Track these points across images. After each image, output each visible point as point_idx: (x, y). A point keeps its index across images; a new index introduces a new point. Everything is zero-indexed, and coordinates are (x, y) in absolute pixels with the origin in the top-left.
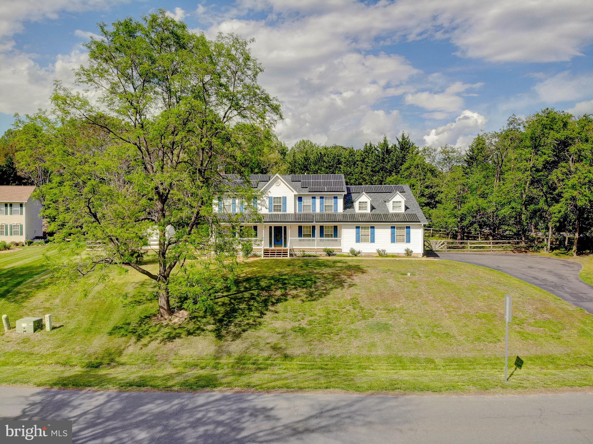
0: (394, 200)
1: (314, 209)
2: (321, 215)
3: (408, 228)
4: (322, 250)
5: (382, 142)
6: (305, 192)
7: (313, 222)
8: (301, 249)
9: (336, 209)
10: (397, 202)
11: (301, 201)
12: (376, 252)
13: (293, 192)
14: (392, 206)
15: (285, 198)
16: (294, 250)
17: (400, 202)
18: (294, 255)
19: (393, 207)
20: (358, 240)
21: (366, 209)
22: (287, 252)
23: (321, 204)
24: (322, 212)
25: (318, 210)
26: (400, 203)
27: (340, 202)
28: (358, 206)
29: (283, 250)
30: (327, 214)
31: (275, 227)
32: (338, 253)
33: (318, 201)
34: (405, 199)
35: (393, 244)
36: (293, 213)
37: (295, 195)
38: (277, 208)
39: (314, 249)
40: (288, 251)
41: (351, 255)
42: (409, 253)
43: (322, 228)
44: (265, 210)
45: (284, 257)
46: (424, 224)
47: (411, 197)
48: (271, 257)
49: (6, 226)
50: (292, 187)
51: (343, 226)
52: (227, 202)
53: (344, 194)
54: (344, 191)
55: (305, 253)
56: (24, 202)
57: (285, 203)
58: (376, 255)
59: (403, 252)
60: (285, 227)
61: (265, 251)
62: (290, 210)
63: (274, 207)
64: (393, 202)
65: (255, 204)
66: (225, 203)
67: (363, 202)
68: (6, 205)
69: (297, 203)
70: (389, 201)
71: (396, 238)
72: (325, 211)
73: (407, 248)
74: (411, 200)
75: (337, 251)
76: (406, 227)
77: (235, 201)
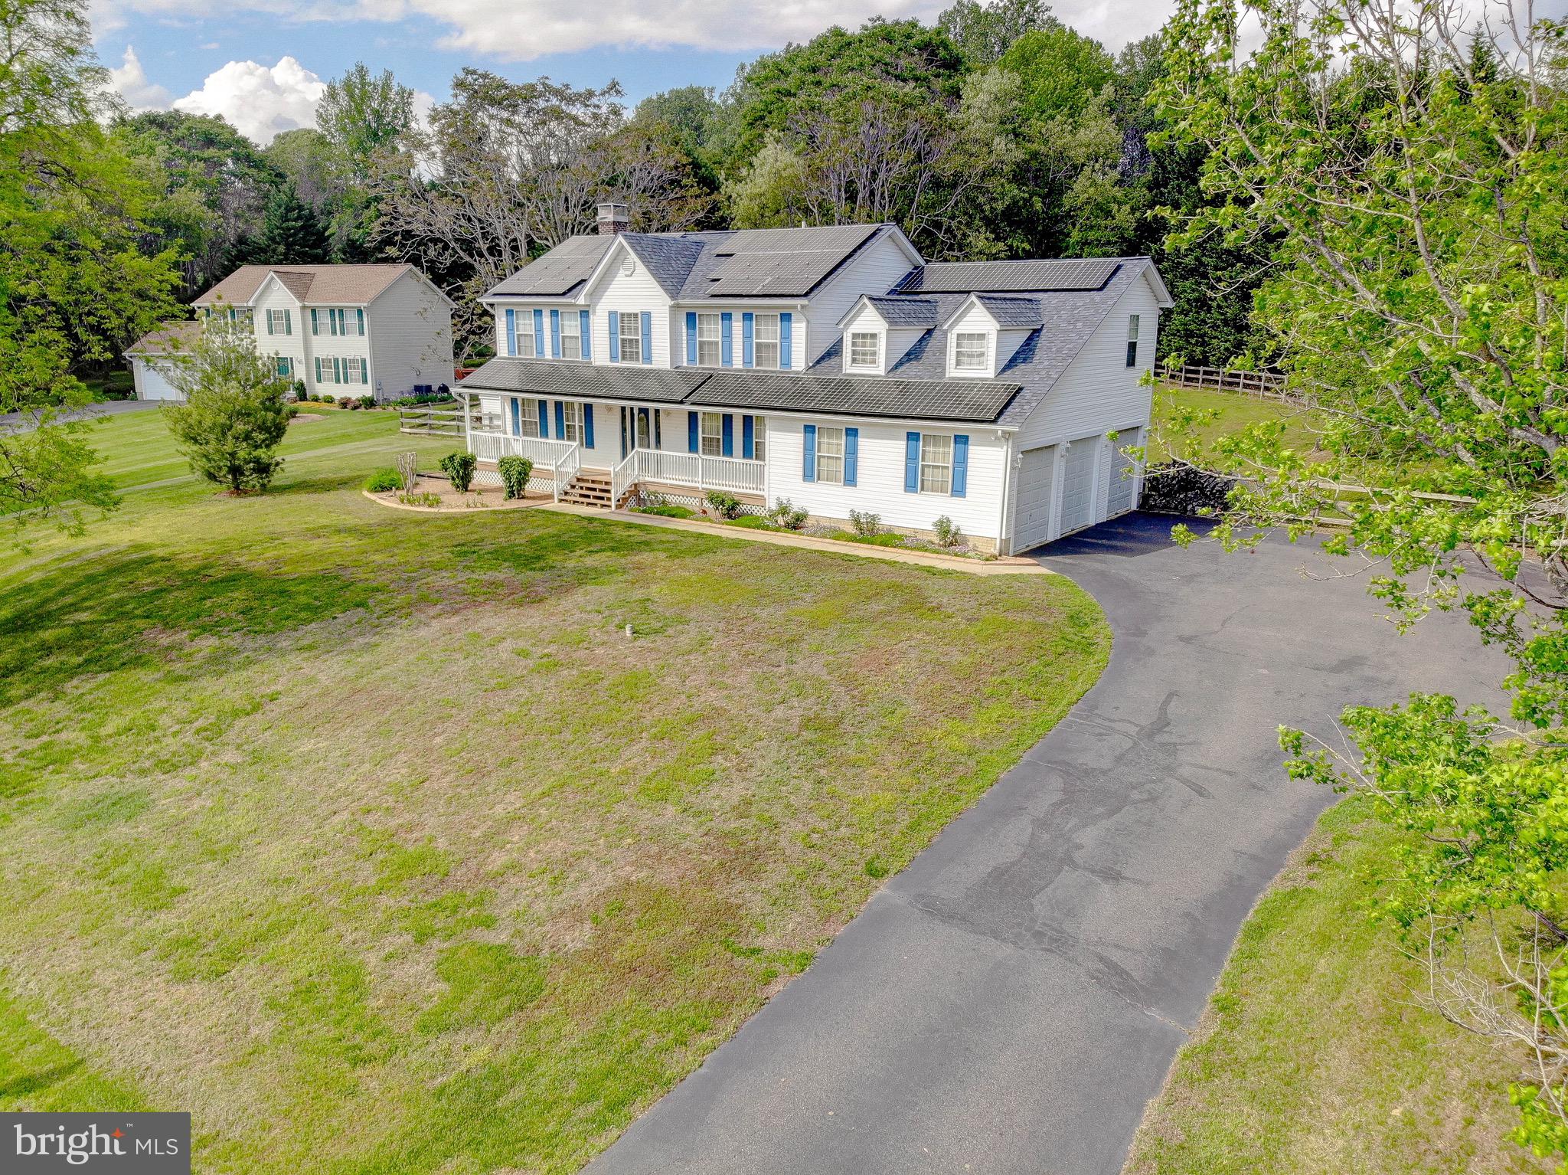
0: (963, 328)
1: (728, 357)
3: (962, 440)
8: (666, 485)
9: (786, 359)
10: (971, 336)
11: (694, 328)
12: (846, 516)
13: (663, 295)
14: (955, 350)
15: (647, 316)
16: (649, 488)
17: (982, 336)
19: (959, 355)
20: (809, 475)
21: (874, 362)
23: (747, 337)
24: (748, 367)
25: (738, 363)
26: (981, 343)
27: (799, 333)
28: (850, 348)
32: (757, 511)
33: (737, 326)
34: (999, 327)
35: (912, 497)
36: (671, 368)
37: (675, 308)
38: (629, 349)
39: (697, 490)
40: (616, 490)
42: (950, 539)
43: (749, 419)
44: (601, 355)
45: (603, 506)
46: (1004, 432)
47: (1097, 311)
48: (575, 502)
49: (336, 360)
50: (662, 282)
51: (767, 422)
52: (526, 325)
53: (803, 307)
54: (806, 295)
55: (669, 498)
56: (363, 305)
57: (647, 334)
58: (851, 530)
59: (931, 528)
60: (657, 411)
61: (574, 482)
62: (661, 358)
63: (623, 347)
64: (959, 336)
65: (586, 330)
66: (521, 327)
67: (864, 336)
68: (332, 311)
69: (685, 335)
70: (945, 333)
71: (923, 474)
72: (758, 365)
73: (946, 514)
74: (1079, 325)
75: (749, 501)
76: (957, 437)
77: (541, 322)
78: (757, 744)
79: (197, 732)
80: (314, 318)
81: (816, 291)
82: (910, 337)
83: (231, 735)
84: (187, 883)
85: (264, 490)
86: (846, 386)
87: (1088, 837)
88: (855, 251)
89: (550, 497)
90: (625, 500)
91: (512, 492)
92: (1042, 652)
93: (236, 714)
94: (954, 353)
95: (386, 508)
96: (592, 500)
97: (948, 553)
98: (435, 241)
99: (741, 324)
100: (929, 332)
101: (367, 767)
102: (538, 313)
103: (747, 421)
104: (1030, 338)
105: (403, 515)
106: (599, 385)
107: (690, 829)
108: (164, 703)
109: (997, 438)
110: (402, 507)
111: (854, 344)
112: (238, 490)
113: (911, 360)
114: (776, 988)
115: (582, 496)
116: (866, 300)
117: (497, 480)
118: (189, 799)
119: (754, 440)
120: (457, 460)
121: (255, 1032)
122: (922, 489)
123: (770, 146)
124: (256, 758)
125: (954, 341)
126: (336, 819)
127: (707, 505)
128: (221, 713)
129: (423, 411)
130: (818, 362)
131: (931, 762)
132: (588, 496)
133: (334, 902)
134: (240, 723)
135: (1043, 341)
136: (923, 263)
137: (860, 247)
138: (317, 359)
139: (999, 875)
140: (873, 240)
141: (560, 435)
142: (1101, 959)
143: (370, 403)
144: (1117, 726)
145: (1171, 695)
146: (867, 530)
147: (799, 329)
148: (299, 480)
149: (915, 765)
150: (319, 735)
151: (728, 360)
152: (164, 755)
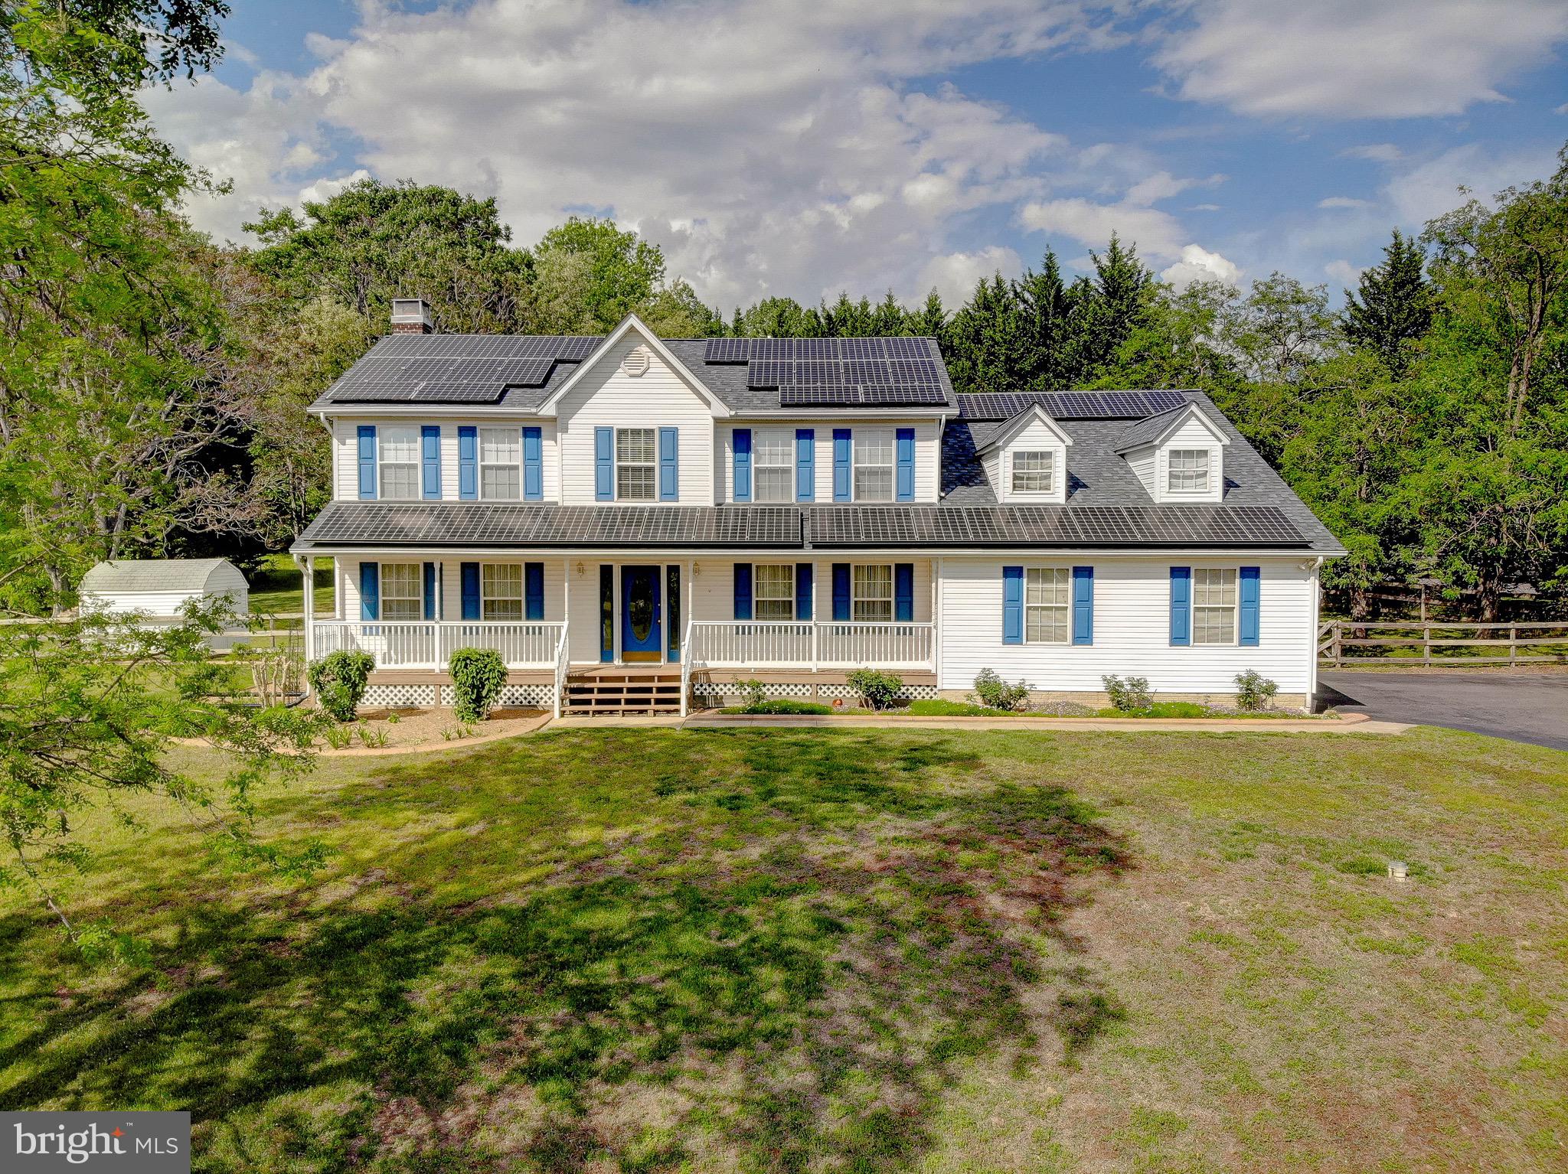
0: (1178, 442)
1: (807, 487)
2: (840, 516)
3: (1250, 573)
4: (844, 680)
5: (1039, 271)
6: (767, 407)
7: (801, 547)
8: (746, 671)
9: (907, 488)
10: (1189, 454)
11: (748, 450)
13: (708, 404)
14: (1167, 470)
15: (670, 435)
16: (714, 678)
17: (1203, 453)
18: (711, 702)
19: (1172, 476)
20: (1012, 635)
21: (1047, 488)
22: (676, 690)
23: (841, 461)
24: (841, 501)
25: (823, 493)
26: (1202, 461)
27: (928, 455)
28: (1010, 472)
29: (661, 679)
30: (865, 512)
31: (626, 570)
32: (918, 694)
33: (824, 449)
34: (1227, 442)
35: (1181, 651)
36: (711, 504)
37: (718, 421)
38: (636, 481)
39: (807, 672)
40: (684, 686)
41: (979, 702)
42: (1256, 694)
43: (841, 573)
44: (575, 491)
45: (658, 712)
46: (1325, 559)
48: (595, 712)
51: (939, 566)
52: (402, 449)
57: (671, 460)
58: (1108, 704)
60: (673, 570)
61: (573, 683)
62: (698, 492)
63: (622, 478)
64: (1172, 454)
65: (534, 460)
66: (390, 453)
67: (1034, 455)
69: (730, 460)
71: (1195, 621)
72: (857, 497)
75: (915, 681)
76: (1242, 569)
77: (437, 449)
91: (478, 710)
94: (1166, 474)
96: (628, 706)
99: (830, 444)
102: (432, 430)
109: (1300, 568)
111: (1014, 465)
115: (602, 702)
116: (1038, 410)
117: (440, 695)
122: (1199, 640)
125: (1166, 458)
147: (928, 450)
151: (807, 492)
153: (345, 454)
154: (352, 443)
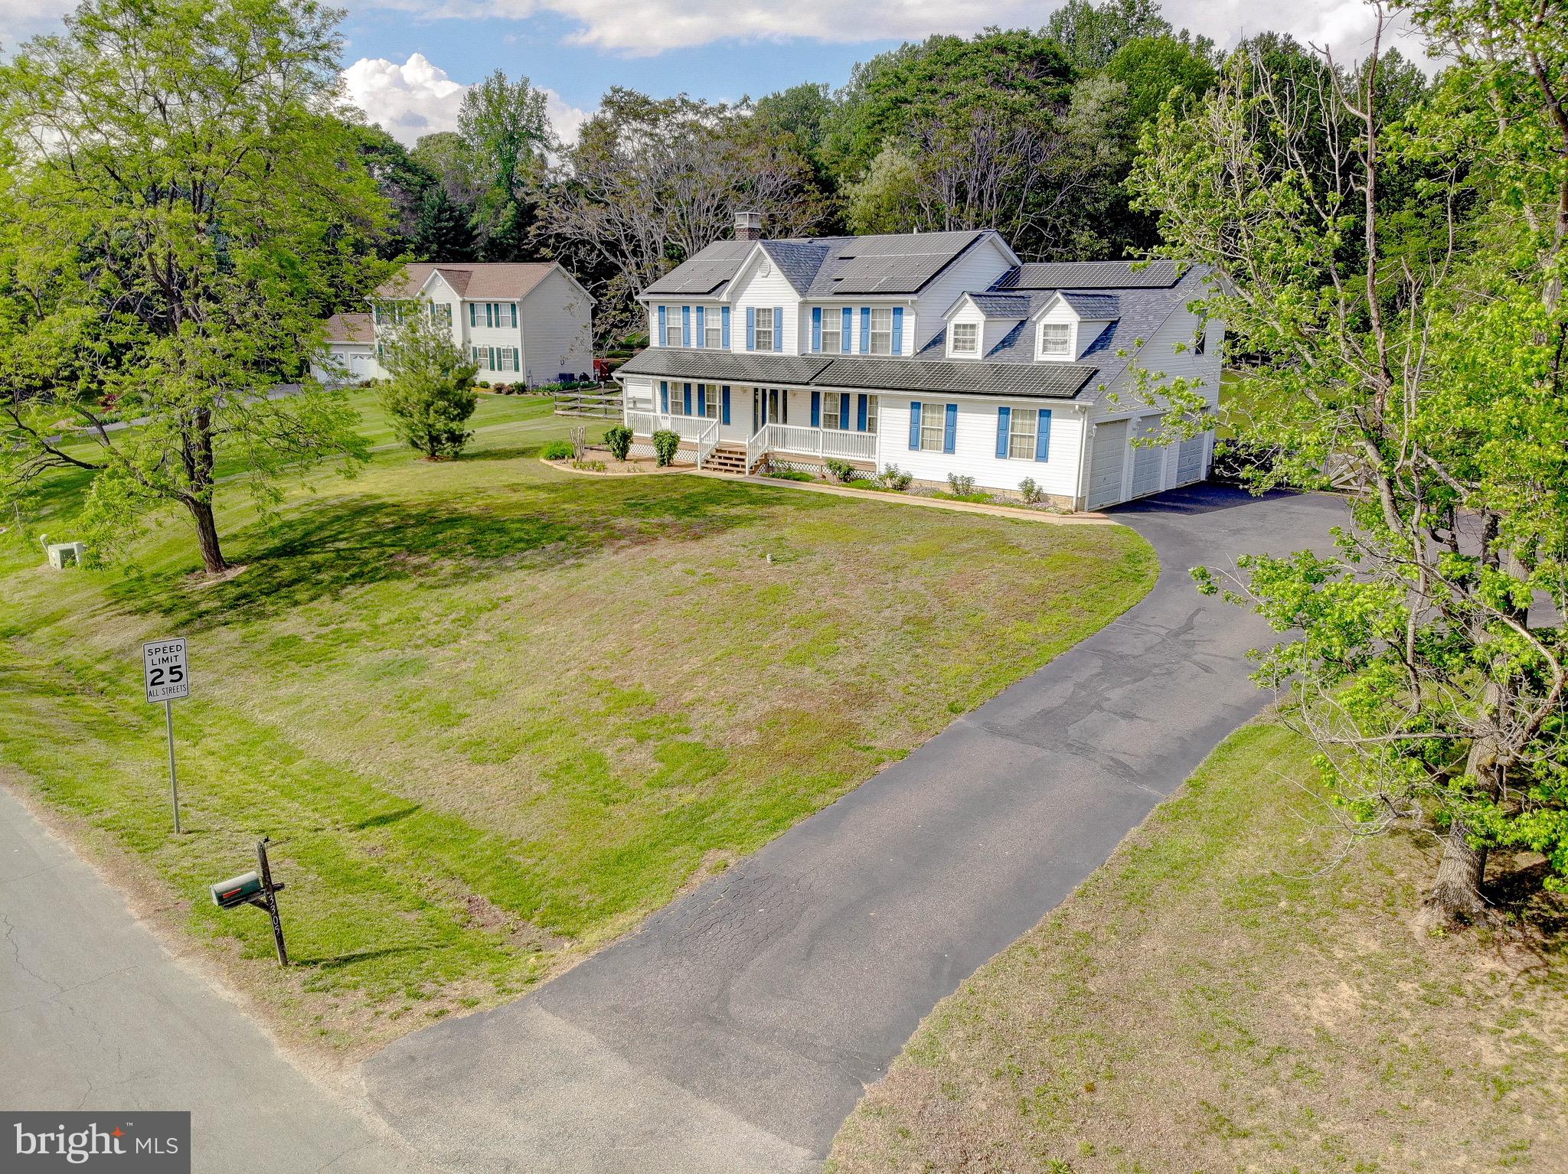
0: (1049, 320)
1: (848, 345)
3: (1045, 414)
4: (828, 463)
6: (827, 294)
7: (807, 384)
8: (791, 455)
9: (897, 346)
10: (1056, 327)
11: (819, 320)
12: (945, 479)
13: (795, 295)
14: (1042, 338)
15: (779, 311)
16: (776, 457)
17: (1065, 327)
19: (1045, 342)
20: (915, 444)
21: (973, 349)
22: (744, 460)
23: (864, 327)
24: (862, 354)
25: (855, 350)
26: (1065, 332)
27: (910, 324)
28: (952, 337)
31: (764, 390)
32: (870, 476)
33: (856, 320)
34: (1080, 319)
35: (1002, 462)
36: (798, 355)
37: (803, 305)
38: (764, 339)
39: (817, 458)
40: (748, 459)
41: (889, 483)
42: (1033, 496)
44: (739, 345)
45: (738, 472)
46: (1081, 407)
47: (1167, 306)
48: (715, 469)
49: (492, 350)
50: (793, 282)
51: (879, 400)
52: (676, 319)
53: (912, 302)
54: (916, 292)
55: (794, 466)
56: (516, 300)
57: (779, 327)
58: (949, 491)
59: (1016, 488)
60: (785, 392)
61: (714, 452)
62: (790, 347)
63: (758, 338)
64: (1046, 327)
65: (726, 324)
66: (671, 321)
67: (965, 326)
68: (489, 306)
69: (811, 327)
70: (1035, 323)
71: (1012, 443)
72: (872, 352)
73: (1030, 476)
74: (1151, 318)
75: (862, 467)
76: (1041, 411)
77: (689, 317)
78: (870, 632)
79: (453, 621)
80: (473, 312)
81: (924, 289)
82: (1005, 327)
83: (481, 623)
84: (468, 711)
85: (457, 457)
86: (949, 369)
87: (1115, 695)
88: (959, 254)
89: (695, 465)
90: (757, 467)
91: (663, 461)
92: (1100, 579)
93: (480, 610)
94: (1041, 341)
95: (562, 472)
96: (728, 468)
97: (1031, 509)
98: (584, 243)
99: (859, 317)
100: (1022, 323)
101: (586, 643)
102: (686, 309)
103: (862, 399)
104: (1108, 329)
105: (578, 477)
106: (734, 369)
107: (822, 681)
108: (422, 603)
109: (1075, 412)
110: (575, 471)
111: (956, 333)
112: (433, 456)
113: (1004, 347)
114: (883, 767)
115: (720, 464)
116: (967, 296)
117: (652, 451)
118: (458, 663)
119: (868, 416)
120: (618, 433)
121: (535, 789)
122: (1011, 455)
123: (886, 151)
124: (503, 637)
125: (1042, 330)
126: (570, 674)
127: (827, 471)
128: (468, 610)
129: (575, 395)
130: (925, 349)
131: (1002, 647)
132: (726, 464)
133: (577, 721)
134: (485, 616)
135: (1119, 331)
136: (1019, 263)
137: (964, 251)
138: (475, 349)
139: (1046, 714)
140: (976, 244)
141: (701, 413)
142: (1112, 759)
143: (522, 389)
144: (1152, 629)
145: (1198, 610)
146: (962, 489)
147: (909, 322)
148: (482, 450)
149: (989, 649)
150: (547, 623)
151: (847, 347)
152: (431, 636)
153: (654, 319)
154: (657, 314)
